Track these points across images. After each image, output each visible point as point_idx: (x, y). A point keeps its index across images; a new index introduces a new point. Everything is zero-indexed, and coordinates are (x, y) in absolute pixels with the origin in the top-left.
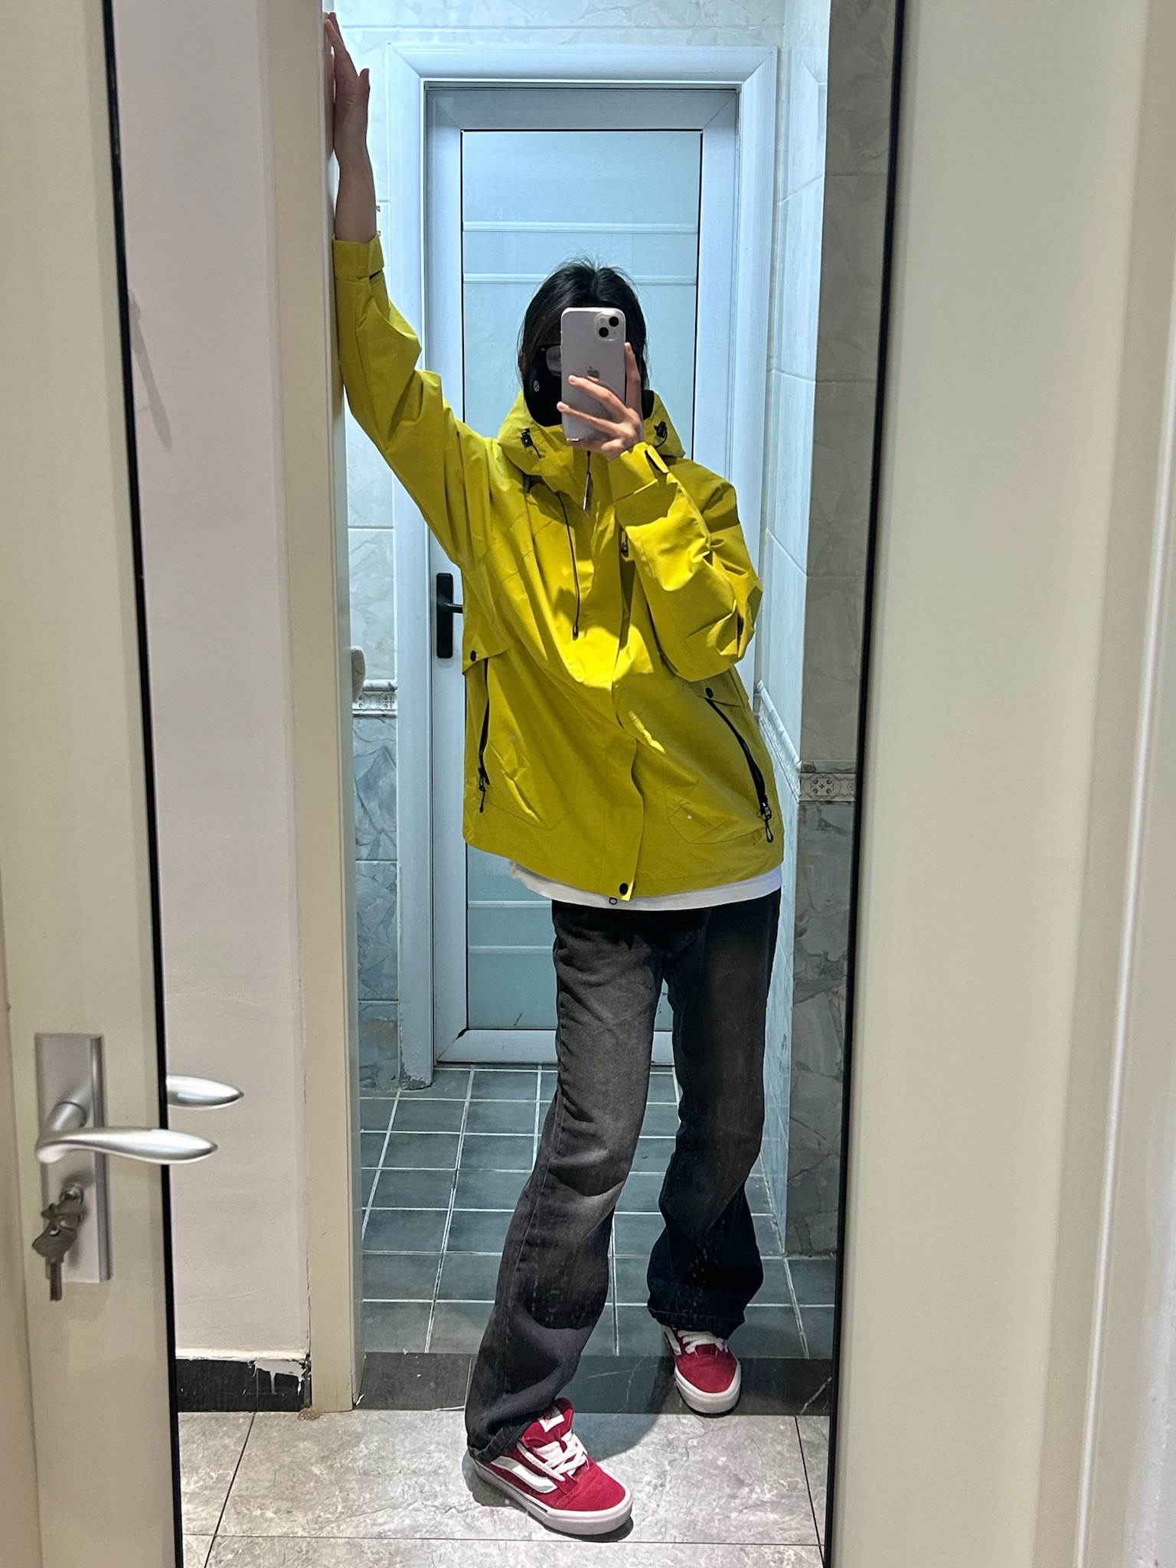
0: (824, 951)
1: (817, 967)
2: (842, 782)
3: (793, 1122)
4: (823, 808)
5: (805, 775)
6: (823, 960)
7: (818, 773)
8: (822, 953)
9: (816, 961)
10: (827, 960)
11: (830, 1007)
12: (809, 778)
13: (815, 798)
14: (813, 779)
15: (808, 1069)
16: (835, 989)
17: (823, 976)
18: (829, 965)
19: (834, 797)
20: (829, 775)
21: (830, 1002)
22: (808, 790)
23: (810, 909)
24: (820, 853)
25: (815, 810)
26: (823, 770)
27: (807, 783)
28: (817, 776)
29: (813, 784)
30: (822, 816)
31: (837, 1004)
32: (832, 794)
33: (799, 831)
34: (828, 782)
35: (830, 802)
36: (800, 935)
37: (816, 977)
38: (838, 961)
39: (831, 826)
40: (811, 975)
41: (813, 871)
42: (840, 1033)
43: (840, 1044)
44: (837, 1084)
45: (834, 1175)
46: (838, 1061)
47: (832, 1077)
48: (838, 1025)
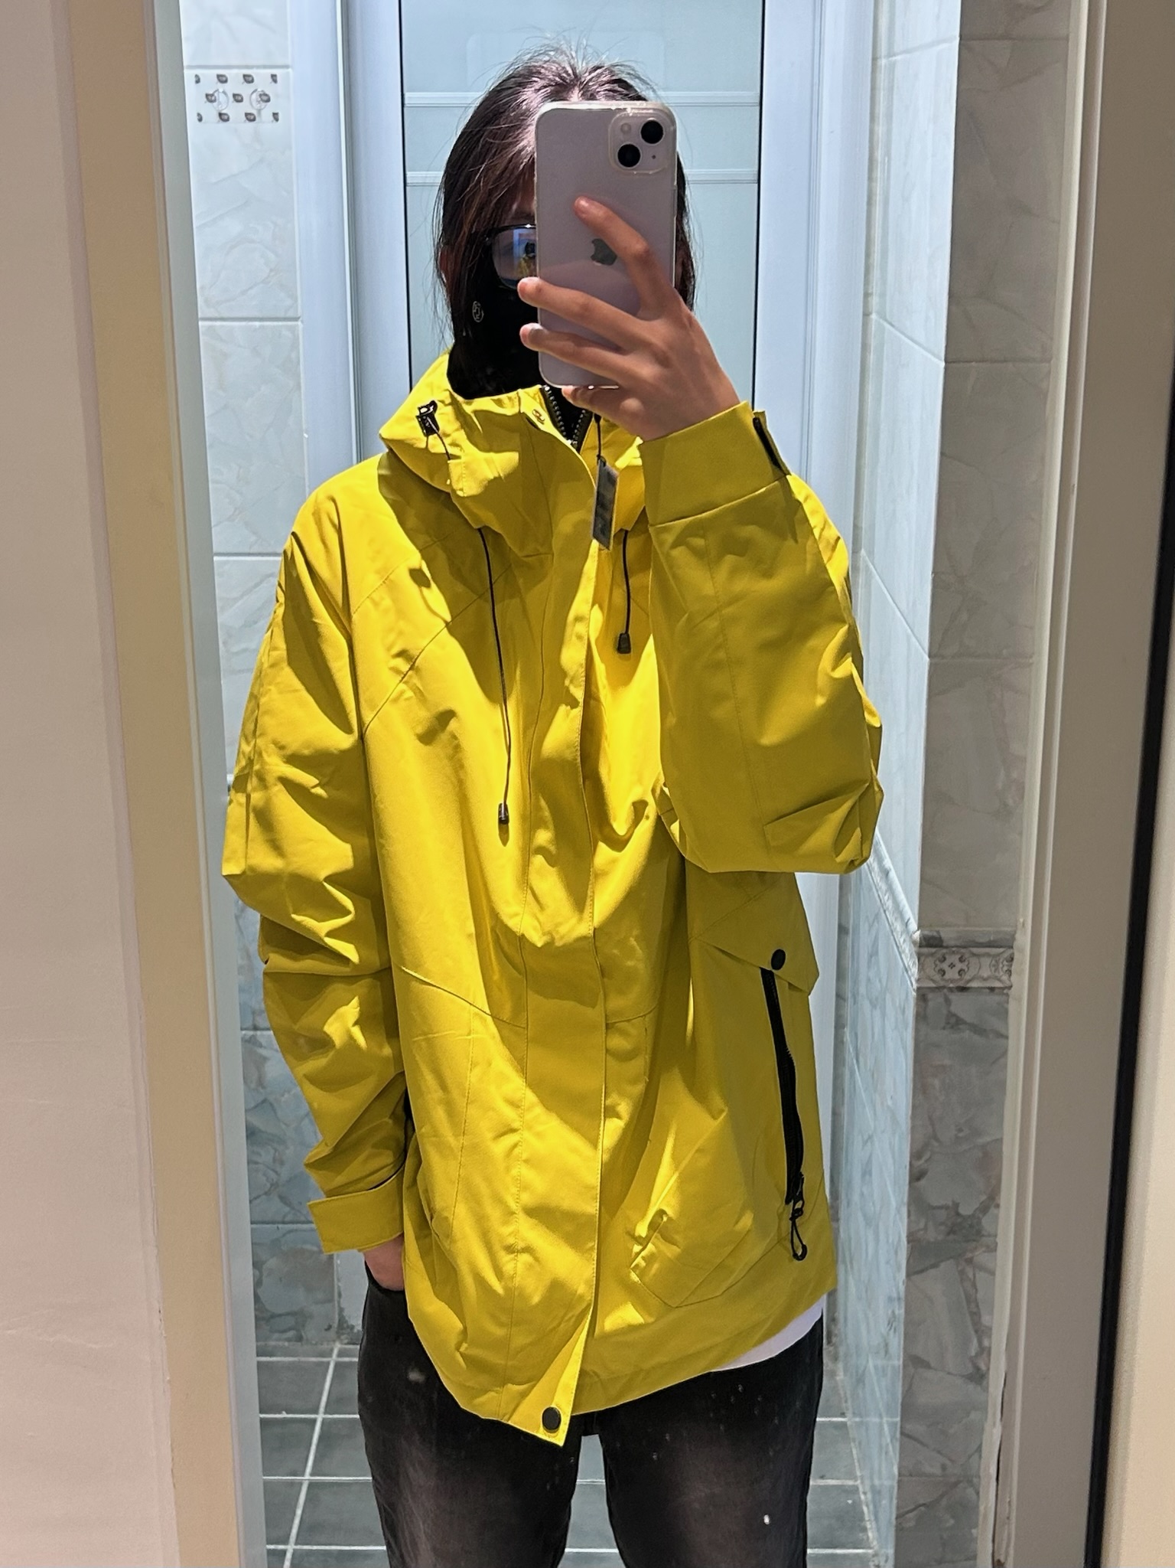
0: (953, 1202)
1: (942, 1224)
2: (983, 960)
3: (906, 1440)
4: (955, 997)
5: (925, 950)
6: (953, 1213)
7: (947, 947)
8: (950, 1203)
9: (942, 1215)
10: (958, 1214)
11: (962, 1281)
12: (932, 955)
13: (942, 983)
14: (939, 955)
15: (927, 1366)
16: (969, 1255)
17: (951, 1237)
18: (959, 1220)
19: (969, 981)
20: (963, 950)
21: (962, 1273)
22: (930, 971)
23: (934, 1143)
24: (947, 1062)
25: (941, 1000)
26: (952, 943)
27: (930, 961)
28: (944, 951)
29: (938, 962)
30: (953, 1009)
31: (971, 1276)
32: (967, 977)
33: (917, 1030)
34: (961, 960)
35: (963, 989)
36: (918, 1179)
37: (940, 1238)
38: (973, 1216)
39: (964, 1023)
40: (933, 1235)
41: (937, 1086)
42: (976, 1316)
43: (976, 1331)
44: (971, 1386)
45: (966, 1511)
46: (973, 1353)
47: (963, 1376)
48: (973, 1305)
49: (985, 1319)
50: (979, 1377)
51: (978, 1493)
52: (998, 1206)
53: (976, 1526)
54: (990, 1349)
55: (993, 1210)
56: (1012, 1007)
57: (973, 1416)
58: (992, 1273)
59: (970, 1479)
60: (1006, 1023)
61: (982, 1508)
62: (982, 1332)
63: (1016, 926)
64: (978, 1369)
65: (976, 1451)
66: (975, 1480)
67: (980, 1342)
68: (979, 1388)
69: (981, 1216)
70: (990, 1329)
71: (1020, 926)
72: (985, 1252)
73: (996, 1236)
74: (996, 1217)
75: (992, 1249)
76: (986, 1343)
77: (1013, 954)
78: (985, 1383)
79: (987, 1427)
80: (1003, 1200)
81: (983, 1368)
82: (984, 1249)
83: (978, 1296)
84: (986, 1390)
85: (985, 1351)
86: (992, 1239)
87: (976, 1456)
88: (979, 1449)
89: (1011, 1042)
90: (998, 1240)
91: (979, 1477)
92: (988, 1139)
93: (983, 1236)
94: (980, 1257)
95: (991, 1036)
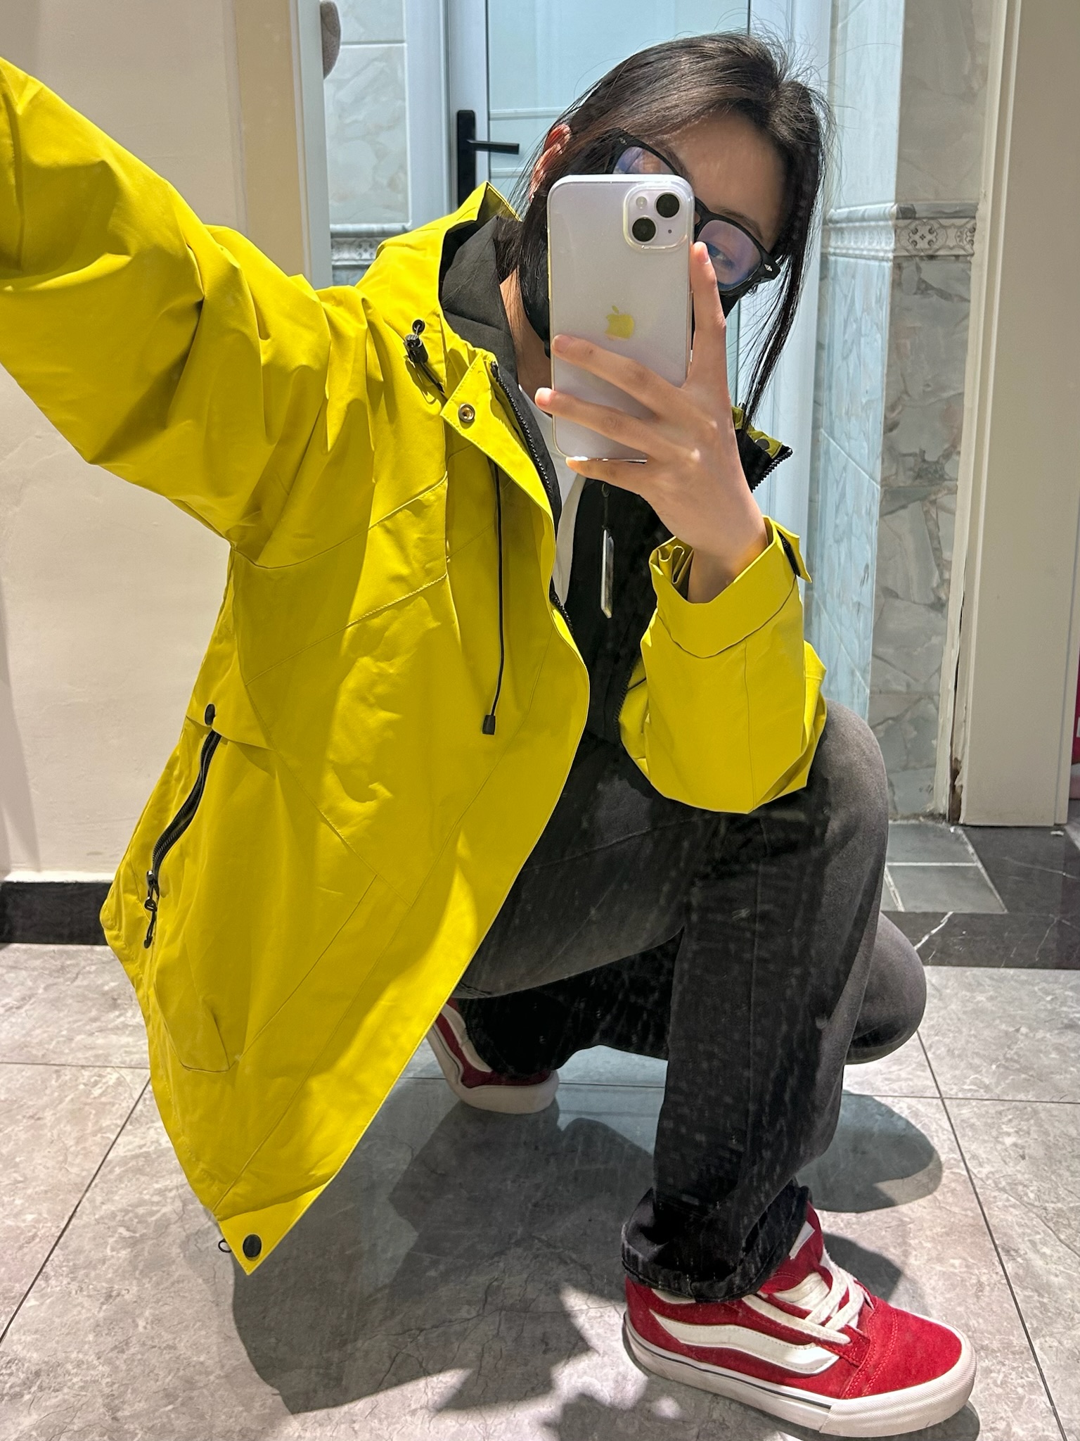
0: (920, 449)
1: (911, 469)
2: (949, 231)
3: (879, 662)
4: (925, 265)
5: (902, 223)
6: (920, 460)
7: (919, 219)
8: (917, 451)
9: (911, 460)
10: (924, 461)
11: (926, 520)
12: (906, 227)
13: (914, 253)
14: (913, 226)
15: (897, 596)
16: (933, 497)
17: (917, 482)
18: (925, 466)
19: (938, 250)
20: (932, 222)
21: (927, 513)
22: (905, 242)
23: (905, 397)
24: (918, 324)
25: (914, 268)
26: (924, 214)
27: (905, 234)
28: (917, 222)
29: (911, 234)
30: (923, 276)
31: (934, 516)
32: (936, 247)
33: (893, 296)
34: (930, 232)
35: (932, 257)
36: (891, 430)
37: (909, 482)
38: (937, 462)
39: (933, 288)
40: (903, 480)
41: (909, 347)
42: (937, 551)
43: (938, 566)
44: (933, 615)
45: (926, 725)
46: (935, 585)
47: (925, 605)
48: (936, 542)
49: (946, 555)
50: (939, 606)
51: (937, 709)
52: (959, 453)
53: (936, 737)
54: (949, 581)
55: (955, 457)
56: (974, 273)
57: (935, 640)
58: (953, 513)
59: (931, 696)
60: (969, 289)
61: (941, 721)
62: (944, 565)
63: (979, 199)
64: (940, 599)
65: (936, 671)
66: (936, 698)
67: (941, 575)
68: (940, 615)
69: (944, 461)
70: (950, 563)
71: (982, 197)
72: (947, 494)
73: (957, 480)
74: (958, 463)
75: (953, 491)
76: (946, 576)
77: (976, 224)
78: (945, 611)
79: (947, 648)
80: (963, 448)
81: (944, 597)
82: (946, 492)
83: (940, 534)
84: (945, 617)
85: (945, 582)
86: (952, 483)
87: (937, 675)
88: (939, 670)
89: (973, 306)
90: (958, 483)
91: (939, 695)
92: (952, 393)
93: (946, 480)
94: (943, 498)
95: (956, 299)
